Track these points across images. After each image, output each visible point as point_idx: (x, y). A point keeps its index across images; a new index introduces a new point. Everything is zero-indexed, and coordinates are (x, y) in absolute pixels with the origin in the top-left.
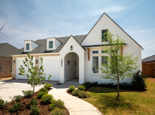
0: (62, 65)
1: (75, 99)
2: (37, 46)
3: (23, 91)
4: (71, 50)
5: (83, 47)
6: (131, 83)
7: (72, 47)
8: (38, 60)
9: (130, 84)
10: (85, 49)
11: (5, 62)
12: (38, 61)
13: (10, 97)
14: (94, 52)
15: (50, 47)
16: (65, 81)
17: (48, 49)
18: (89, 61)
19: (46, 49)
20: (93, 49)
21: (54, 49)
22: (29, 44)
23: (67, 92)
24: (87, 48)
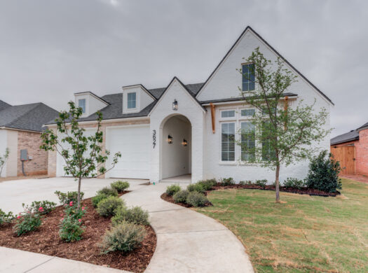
0: (154, 144)
1: (177, 210)
2: (104, 105)
3: (58, 193)
4: (175, 109)
5: (201, 103)
6: (305, 180)
7: (176, 103)
9: (303, 181)
10: (205, 108)
11: (36, 142)
13: (23, 205)
14: (224, 114)
15: (129, 107)
16: (161, 178)
17: (126, 110)
18: (214, 133)
19: (122, 111)
20: (222, 108)
21: (138, 109)
22: (84, 100)
23: (162, 197)
24: (209, 104)
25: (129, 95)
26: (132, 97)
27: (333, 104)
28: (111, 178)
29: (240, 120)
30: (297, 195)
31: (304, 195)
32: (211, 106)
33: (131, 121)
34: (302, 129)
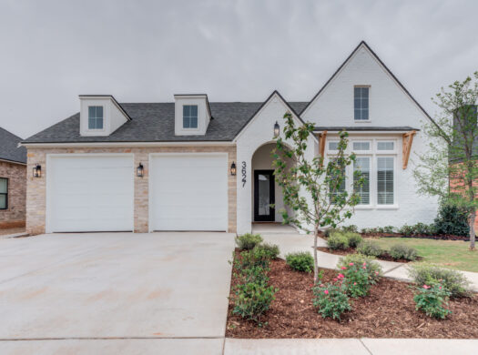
12: (146, 168)
17: (180, 130)
25: (186, 108)
26: (191, 112)
28: (155, 231)
30: (450, 241)
31: (458, 241)
33: (195, 147)
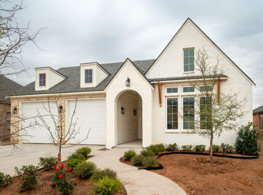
2: (61, 79)
4: (128, 86)
5: (149, 81)
7: (129, 80)
8: (63, 105)
10: (153, 85)
12: (63, 108)
14: (169, 91)
15: (86, 81)
16: (116, 144)
17: (83, 85)
18: (161, 106)
19: (80, 86)
20: (167, 85)
21: (94, 84)
22: (44, 75)
23: (121, 160)
24: (157, 82)
25: (86, 71)
26: (89, 73)
27: (255, 85)
29: (182, 96)
32: (159, 84)
34: (230, 109)
